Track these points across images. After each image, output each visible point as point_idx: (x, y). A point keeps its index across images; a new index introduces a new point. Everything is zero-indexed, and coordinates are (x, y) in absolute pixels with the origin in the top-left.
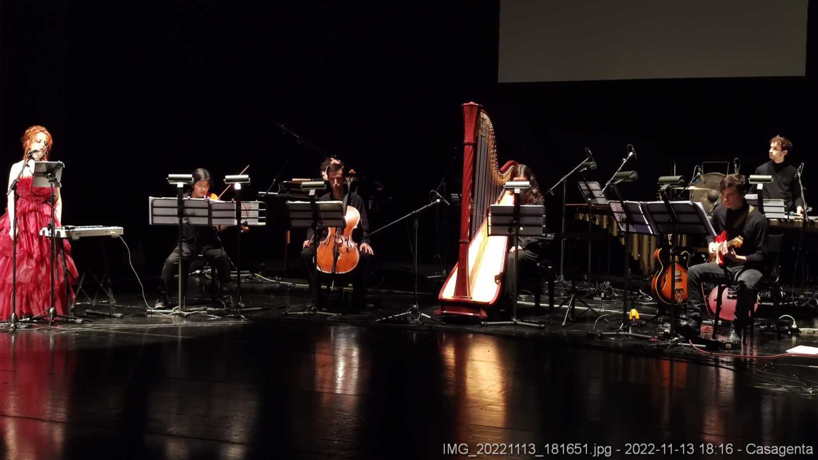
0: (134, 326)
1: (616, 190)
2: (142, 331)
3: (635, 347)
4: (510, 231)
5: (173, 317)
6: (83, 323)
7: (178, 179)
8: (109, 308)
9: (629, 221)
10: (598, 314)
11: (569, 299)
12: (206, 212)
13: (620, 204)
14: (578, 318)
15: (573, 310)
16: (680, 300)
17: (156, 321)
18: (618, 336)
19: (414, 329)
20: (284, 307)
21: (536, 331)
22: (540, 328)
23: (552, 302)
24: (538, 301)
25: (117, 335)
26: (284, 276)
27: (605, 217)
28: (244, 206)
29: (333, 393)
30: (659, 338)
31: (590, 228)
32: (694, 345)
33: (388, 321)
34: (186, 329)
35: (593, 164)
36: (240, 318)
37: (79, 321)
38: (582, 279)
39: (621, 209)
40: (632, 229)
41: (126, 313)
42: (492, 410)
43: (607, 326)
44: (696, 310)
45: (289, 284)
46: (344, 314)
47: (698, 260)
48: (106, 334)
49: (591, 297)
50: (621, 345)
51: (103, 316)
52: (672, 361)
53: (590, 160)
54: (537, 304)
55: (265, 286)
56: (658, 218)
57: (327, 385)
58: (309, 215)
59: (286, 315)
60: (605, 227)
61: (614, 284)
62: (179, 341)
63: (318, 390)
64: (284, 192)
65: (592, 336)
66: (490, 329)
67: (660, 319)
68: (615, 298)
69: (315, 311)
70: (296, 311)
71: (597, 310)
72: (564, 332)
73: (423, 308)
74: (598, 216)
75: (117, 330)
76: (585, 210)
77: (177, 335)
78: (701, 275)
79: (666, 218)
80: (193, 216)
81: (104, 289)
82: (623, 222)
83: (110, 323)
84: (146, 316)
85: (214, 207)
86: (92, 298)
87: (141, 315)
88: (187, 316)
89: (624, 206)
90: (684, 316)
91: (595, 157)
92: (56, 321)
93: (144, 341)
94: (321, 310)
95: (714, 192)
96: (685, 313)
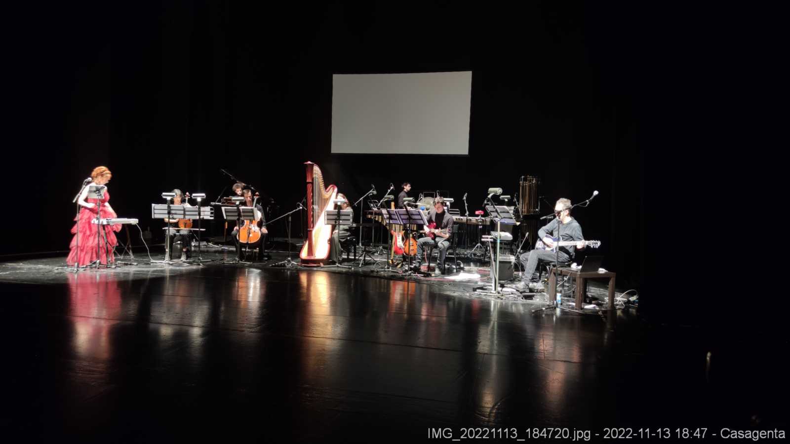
0: (143, 269)
1: (385, 205)
2: (148, 272)
3: (392, 276)
4: (336, 222)
5: (164, 264)
6: (115, 268)
7: (167, 196)
8: (130, 260)
9: (390, 218)
10: (376, 261)
11: (362, 254)
12: (182, 212)
13: (386, 211)
14: (366, 263)
15: (364, 260)
16: (412, 255)
17: (155, 266)
18: (385, 271)
19: (288, 269)
20: (222, 260)
21: (347, 270)
22: (349, 268)
23: (355, 256)
24: (348, 255)
25: (134, 274)
26: (223, 244)
27: (380, 217)
28: (202, 209)
29: (247, 301)
30: (403, 272)
31: (373, 222)
32: (418, 275)
33: (275, 266)
34: (171, 271)
35: (375, 192)
36: (199, 265)
38: (369, 245)
39: (387, 213)
40: (391, 222)
41: (139, 263)
42: (324, 307)
43: (380, 266)
44: (420, 259)
45: (226, 248)
46: (253, 262)
47: (421, 236)
48: (128, 273)
49: (373, 254)
50: (386, 275)
51: (127, 264)
52: (408, 282)
53: (374, 190)
54: (348, 257)
55: (214, 249)
56: (403, 217)
57: (243, 297)
58: (236, 214)
59: (224, 263)
60: (380, 221)
61: (384, 248)
62: (168, 276)
63: (239, 299)
64: (224, 203)
65: (372, 271)
66: (326, 269)
67: (404, 263)
68: (384, 254)
69: (238, 261)
70: (228, 261)
71: (375, 259)
72: (360, 270)
73: (292, 260)
74: (377, 216)
75: (134, 271)
76: (371, 214)
77: (166, 273)
78: (423, 243)
79: (406, 217)
80: (176, 214)
81: (128, 251)
82: (387, 218)
83: (131, 267)
84: (150, 264)
85: (186, 210)
86: (121, 255)
87: (148, 264)
89: (388, 211)
90: (414, 262)
93: (149, 276)
94: (242, 261)
95: (428, 206)
96: (415, 260)
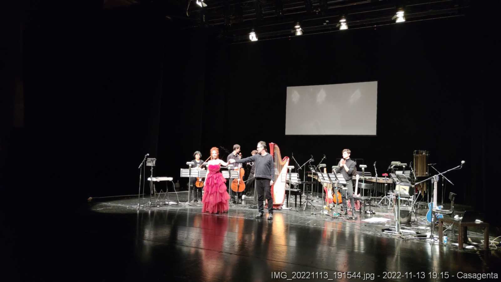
0: (174, 208)
1: (320, 170)
5: (187, 205)
7: (189, 164)
9: (323, 179)
10: (315, 207)
11: (306, 201)
12: (197, 173)
13: (320, 174)
14: (308, 208)
15: (307, 205)
17: (181, 206)
18: (321, 214)
22: (297, 211)
27: (317, 176)
31: (312, 180)
32: (343, 218)
34: (190, 209)
37: (158, 206)
38: (310, 195)
48: (166, 210)
49: (312, 201)
51: (165, 205)
53: (312, 159)
54: (296, 203)
60: (317, 179)
62: (188, 213)
65: (312, 214)
71: (314, 205)
74: (314, 176)
77: (187, 211)
83: (168, 207)
88: (191, 205)
91: (314, 158)
92: (152, 206)
